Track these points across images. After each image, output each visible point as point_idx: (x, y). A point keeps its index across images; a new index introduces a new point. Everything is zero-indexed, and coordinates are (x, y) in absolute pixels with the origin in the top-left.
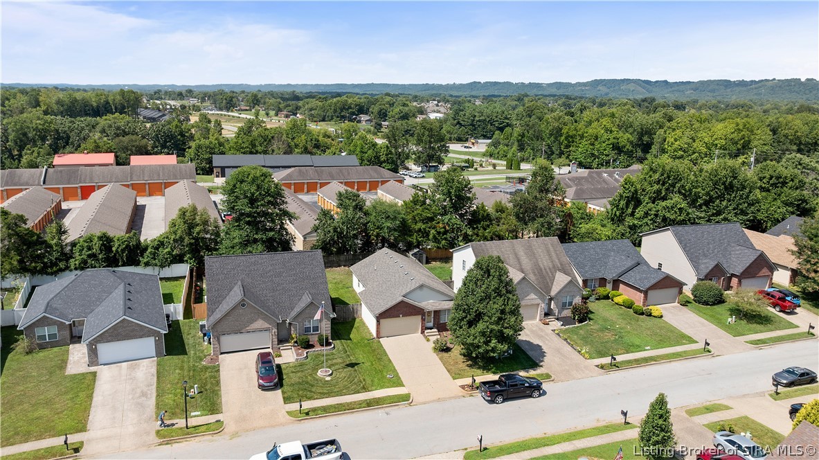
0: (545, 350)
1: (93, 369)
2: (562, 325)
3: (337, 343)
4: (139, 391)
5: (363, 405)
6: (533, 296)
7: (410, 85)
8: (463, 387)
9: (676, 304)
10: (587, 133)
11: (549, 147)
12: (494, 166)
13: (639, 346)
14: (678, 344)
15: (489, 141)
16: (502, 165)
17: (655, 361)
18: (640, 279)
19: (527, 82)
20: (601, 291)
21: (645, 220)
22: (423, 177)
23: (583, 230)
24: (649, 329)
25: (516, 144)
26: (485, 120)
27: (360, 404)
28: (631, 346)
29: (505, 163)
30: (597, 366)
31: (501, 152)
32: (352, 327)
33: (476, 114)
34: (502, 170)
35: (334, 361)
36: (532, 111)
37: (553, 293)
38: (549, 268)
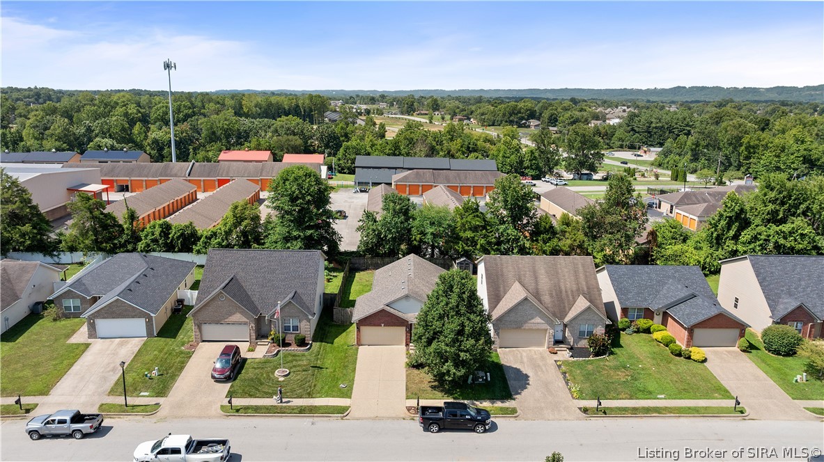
0: (530, 383)
1: (90, 341)
2: (572, 356)
3: (316, 345)
4: (112, 365)
5: (295, 411)
6: (538, 320)
7: (607, 90)
8: (409, 409)
9: (736, 349)
10: (772, 143)
11: (727, 158)
12: (657, 176)
13: (650, 393)
14: (706, 396)
15: (660, 149)
16: (665, 175)
17: (659, 413)
18: (688, 315)
19: (741, 87)
20: (642, 323)
21: (752, 246)
22: (565, 184)
23: (669, 252)
24: (676, 374)
25: (690, 153)
26: (663, 127)
27: (293, 409)
28: (641, 391)
29: (670, 173)
30: (580, 409)
31: (672, 162)
32: (344, 331)
33: (653, 120)
34: (667, 181)
35: (299, 363)
36: (721, 118)
37: (567, 320)
38: (572, 291)
